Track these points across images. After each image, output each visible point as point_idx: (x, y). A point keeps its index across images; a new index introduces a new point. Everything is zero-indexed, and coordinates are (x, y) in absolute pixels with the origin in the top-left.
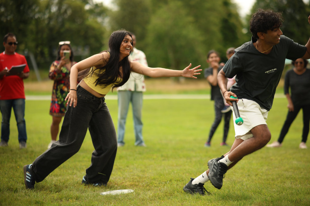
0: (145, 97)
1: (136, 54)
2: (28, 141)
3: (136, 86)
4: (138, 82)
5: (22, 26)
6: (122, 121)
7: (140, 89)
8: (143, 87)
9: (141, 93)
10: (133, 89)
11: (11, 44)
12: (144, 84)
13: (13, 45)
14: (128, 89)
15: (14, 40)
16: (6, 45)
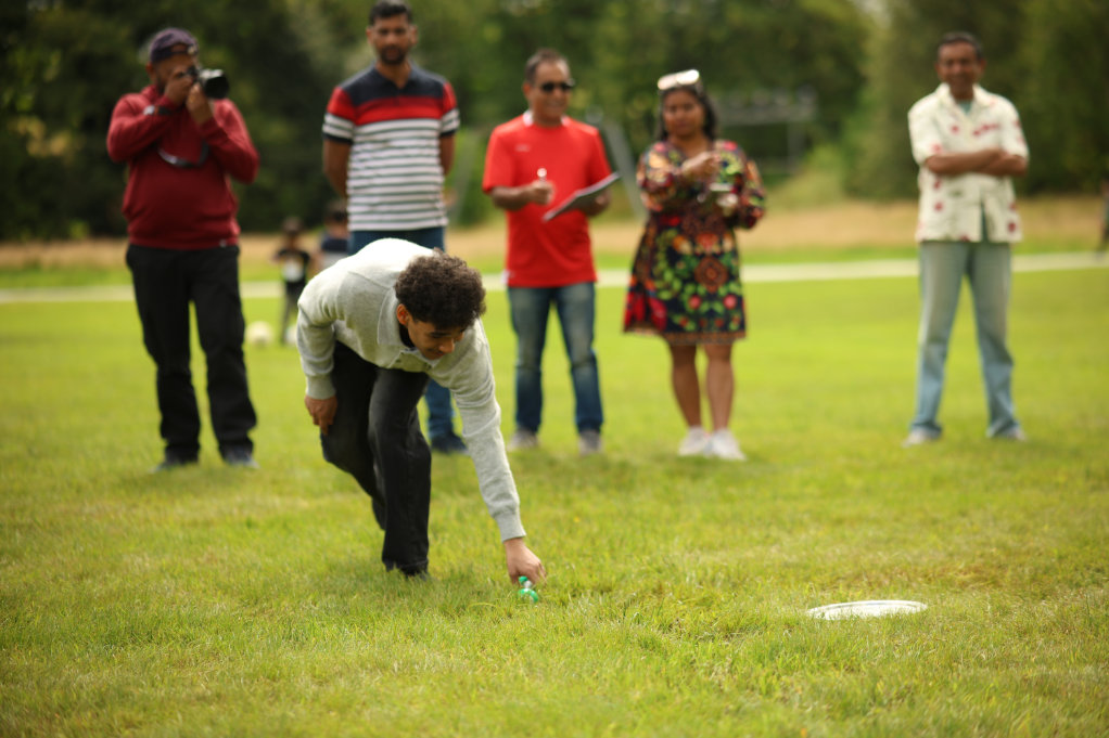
0: (1021, 265)
1: (984, 108)
2: (607, 428)
3: (986, 224)
4: (993, 208)
5: (576, 28)
6: (935, 350)
7: (1000, 233)
8: (1012, 227)
9: (1005, 246)
10: (974, 235)
11: (548, 87)
12: (1015, 217)
13: (557, 93)
14: (955, 236)
15: (559, 72)
16: (534, 94)
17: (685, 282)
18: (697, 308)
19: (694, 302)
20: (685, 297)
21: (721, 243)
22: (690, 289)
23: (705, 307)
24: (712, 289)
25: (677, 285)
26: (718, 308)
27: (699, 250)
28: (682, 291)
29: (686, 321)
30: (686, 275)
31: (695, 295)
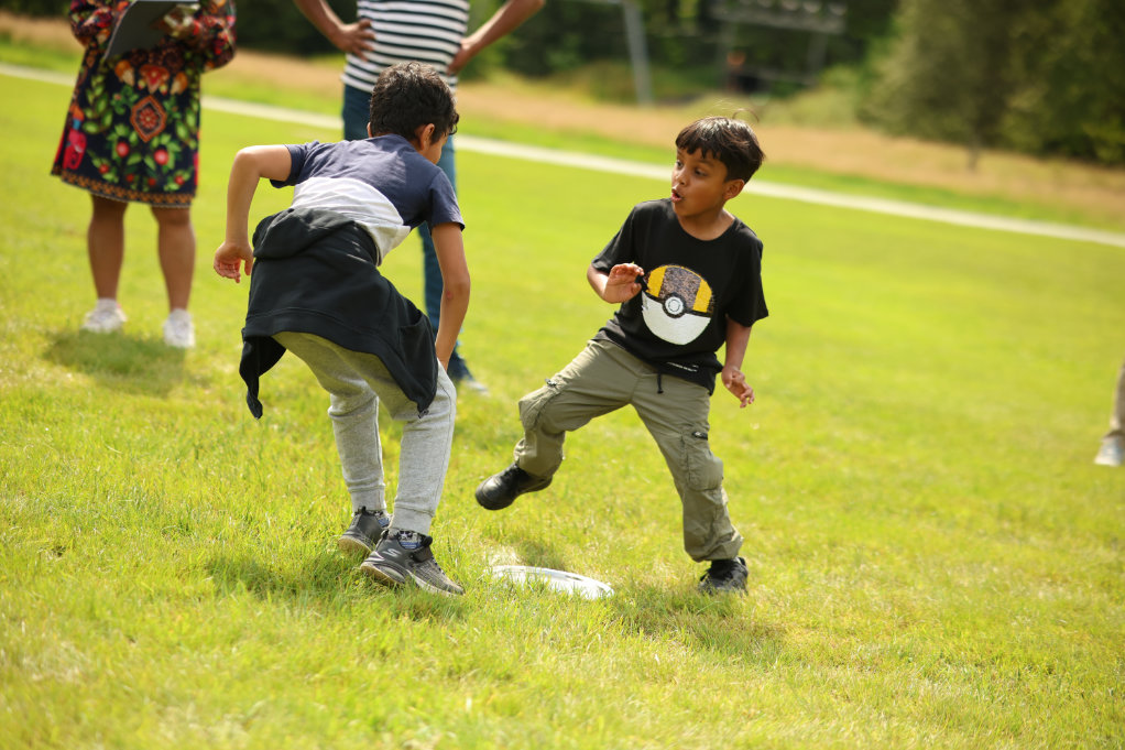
17: (117, 120)
18: (125, 158)
19: (122, 149)
20: (113, 137)
21: (170, 84)
22: (121, 130)
23: (134, 159)
24: (146, 137)
25: (108, 120)
26: (149, 162)
27: (142, 84)
28: (111, 129)
29: (108, 171)
30: (121, 111)
31: (123, 140)
